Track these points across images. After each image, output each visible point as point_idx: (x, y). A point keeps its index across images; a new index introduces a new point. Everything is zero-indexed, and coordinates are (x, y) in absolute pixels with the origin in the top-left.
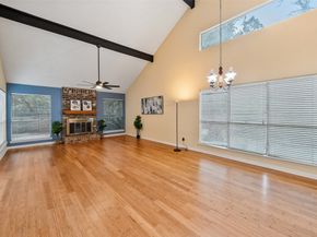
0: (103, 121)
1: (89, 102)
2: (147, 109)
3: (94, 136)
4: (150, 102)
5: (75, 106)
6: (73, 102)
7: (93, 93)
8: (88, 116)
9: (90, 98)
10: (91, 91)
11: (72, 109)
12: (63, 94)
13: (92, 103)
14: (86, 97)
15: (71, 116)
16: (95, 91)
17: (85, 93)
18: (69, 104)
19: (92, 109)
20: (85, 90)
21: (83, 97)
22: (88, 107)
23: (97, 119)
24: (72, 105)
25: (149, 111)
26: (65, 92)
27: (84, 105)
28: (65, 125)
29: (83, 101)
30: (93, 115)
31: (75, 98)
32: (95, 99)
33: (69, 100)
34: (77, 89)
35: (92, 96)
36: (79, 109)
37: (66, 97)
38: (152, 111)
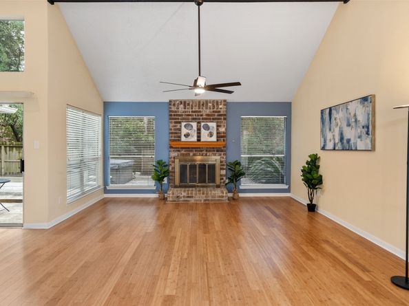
0: (238, 164)
1: (213, 125)
2: (333, 136)
3: (218, 192)
4: (339, 116)
5: (189, 132)
6: (185, 126)
7: (220, 106)
8: (210, 151)
9: (214, 115)
10: (217, 102)
11: (183, 139)
12: (171, 111)
13: (218, 126)
14: (208, 115)
15: (183, 152)
16: (225, 101)
17: (206, 108)
18: (180, 130)
19: (218, 137)
20: (207, 101)
21: (202, 115)
22: (211, 135)
23: (226, 158)
24: (184, 131)
25: (337, 141)
26: (173, 109)
27: (203, 131)
28: (174, 168)
29: (202, 124)
30: (218, 151)
31: (188, 118)
32: (225, 119)
33: (180, 123)
34: (192, 101)
35: (219, 112)
36: (195, 139)
37: (175, 118)
38: (345, 141)
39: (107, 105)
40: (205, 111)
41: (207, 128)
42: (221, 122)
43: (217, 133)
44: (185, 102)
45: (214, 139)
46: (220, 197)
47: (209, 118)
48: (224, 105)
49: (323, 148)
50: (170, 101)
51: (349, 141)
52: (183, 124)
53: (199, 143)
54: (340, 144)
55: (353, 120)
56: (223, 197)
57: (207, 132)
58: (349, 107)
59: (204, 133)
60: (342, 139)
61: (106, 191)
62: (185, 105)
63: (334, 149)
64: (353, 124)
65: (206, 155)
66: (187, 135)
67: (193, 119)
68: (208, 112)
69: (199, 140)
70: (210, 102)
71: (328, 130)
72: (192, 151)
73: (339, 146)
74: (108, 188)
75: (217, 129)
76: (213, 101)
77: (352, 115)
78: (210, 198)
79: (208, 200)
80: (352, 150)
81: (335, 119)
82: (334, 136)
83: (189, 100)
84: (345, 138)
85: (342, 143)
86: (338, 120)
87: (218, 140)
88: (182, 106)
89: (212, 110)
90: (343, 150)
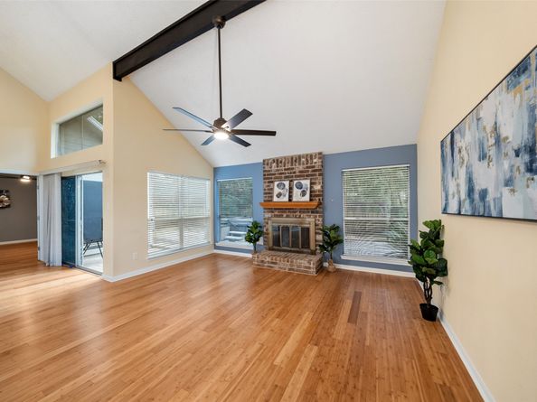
1: (306, 183)
3: (304, 262)
5: (282, 191)
6: (278, 185)
7: (315, 161)
8: (304, 212)
9: (308, 171)
10: (311, 156)
11: (275, 199)
12: (264, 171)
13: (311, 183)
14: (300, 172)
15: (276, 213)
16: (320, 153)
17: (300, 164)
18: (272, 189)
19: (311, 196)
20: (300, 157)
21: (295, 173)
22: (304, 194)
23: (323, 221)
24: (277, 191)
25: (463, 196)
26: (267, 168)
27: (295, 190)
28: (267, 230)
29: (295, 182)
30: (312, 212)
31: (280, 176)
32: (320, 175)
33: (272, 182)
34: (285, 158)
35: (314, 167)
36: (286, 199)
37: (269, 177)
38: (477, 196)
39: (216, 170)
40: (299, 168)
41: (300, 186)
42: (315, 179)
43: (311, 192)
44: (277, 160)
45: (307, 198)
46: (306, 267)
47: (303, 175)
48: (320, 158)
49: (445, 211)
50: (264, 161)
51: (484, 194)
52: (276, 183)
53: (290, 203)
54: (468, 201)
55: (492, 141)
56: (310, 268)
57: (300, 191)
58: (481, 115)
59: (297, 192)
60: (471, 191)
61: (216, 248)
62: (277, 164)
63: (459, 214)
64: (492, 152)
65: (300, 217)
66: (279, 195)
67: (286, 177)
68: (301, 168)
69: (290, 200)
70: (303, 157)
71: (450, 175)
72: (285, 212)
73: (466, 208)
74: (217, 244)
75: (311, 187)
76: (307, 155)
77: (489, 129)
78: (295, 268)
79: (293, 270)
80: (490, 217)
81: (460, 151)
82: (458, 185)
83: (281, 158)
84: (477, 188)
85: (472, 201)
86: (464, 152)
87: (311, 200)
88: (274, 164)
89: (305, 166)
90: (473, 215)
